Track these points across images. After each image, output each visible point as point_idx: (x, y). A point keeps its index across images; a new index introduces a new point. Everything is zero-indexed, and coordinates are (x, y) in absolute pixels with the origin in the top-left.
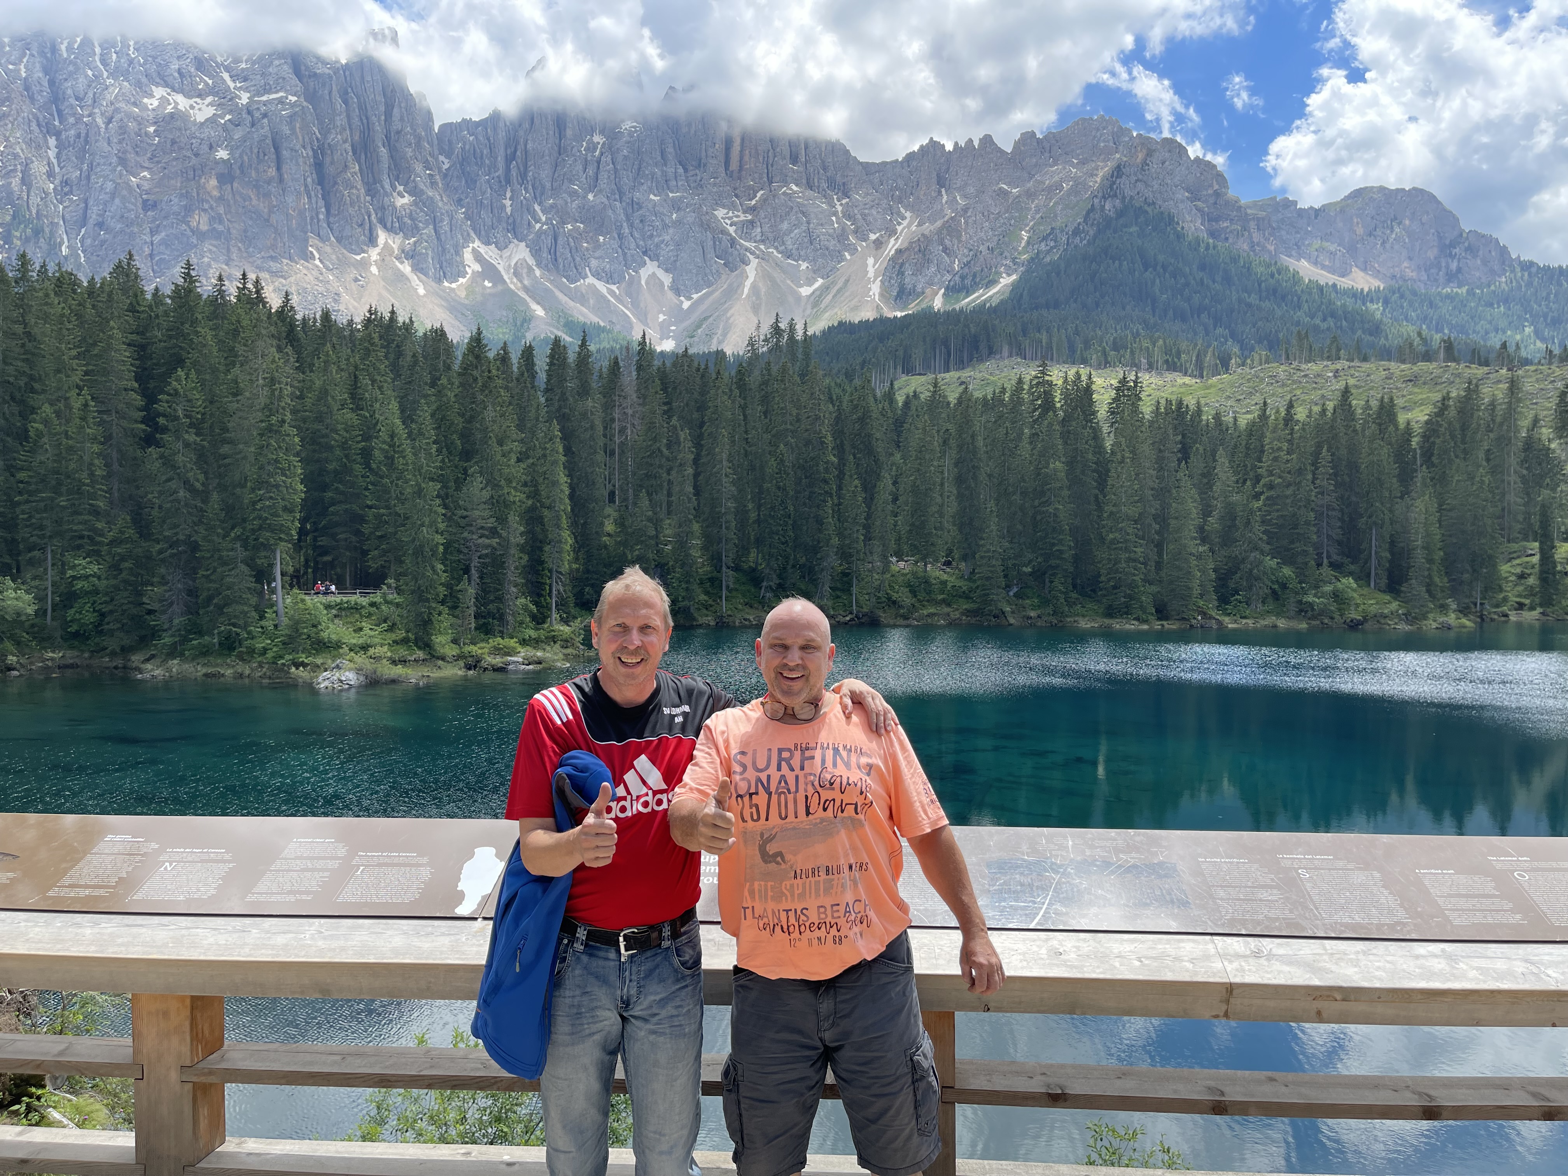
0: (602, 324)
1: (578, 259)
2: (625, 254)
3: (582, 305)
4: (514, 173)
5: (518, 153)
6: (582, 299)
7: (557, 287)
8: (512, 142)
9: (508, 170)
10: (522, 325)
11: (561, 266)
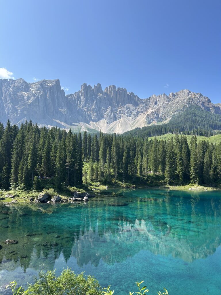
0: (94, 129)
10: (80, 129)
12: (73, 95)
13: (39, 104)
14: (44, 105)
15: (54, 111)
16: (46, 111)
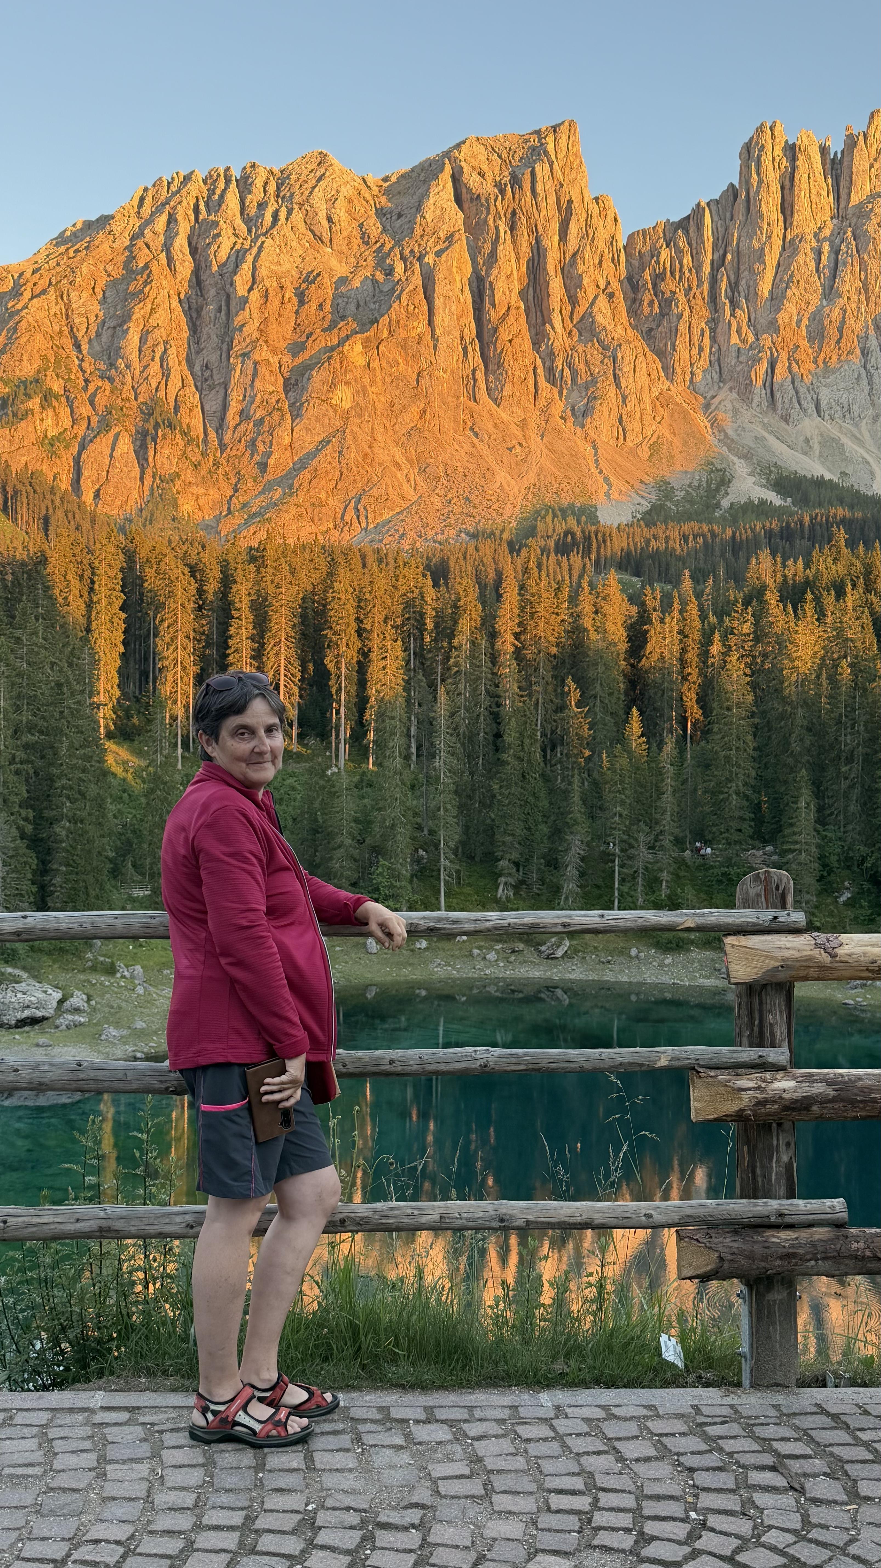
0: (828, 476)
1: (802, 390)
2: (870, 376)
3: (805, 453)
4: (724, 285)
5: (729, 257)
6: (807, 447)
7: (772, 433)
8: (722, 243)
9: (714, 282)
10: (717, 490)
11: (779, 404)
12: (683, 224)
13: (430, 322)
14: (466, 331)
15: (540, 371)
16: (480, 375)
